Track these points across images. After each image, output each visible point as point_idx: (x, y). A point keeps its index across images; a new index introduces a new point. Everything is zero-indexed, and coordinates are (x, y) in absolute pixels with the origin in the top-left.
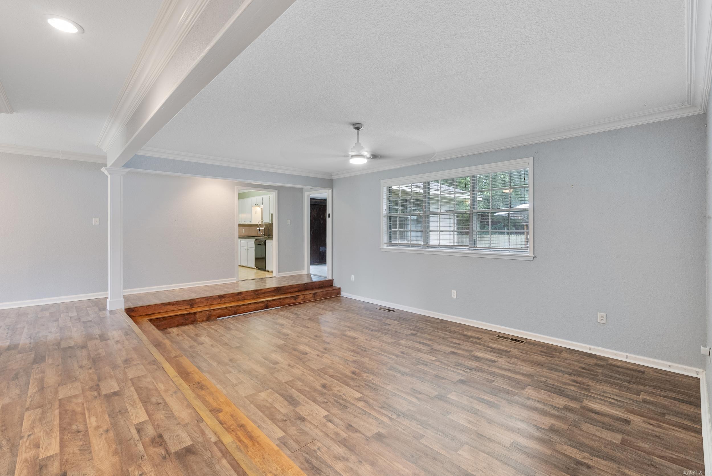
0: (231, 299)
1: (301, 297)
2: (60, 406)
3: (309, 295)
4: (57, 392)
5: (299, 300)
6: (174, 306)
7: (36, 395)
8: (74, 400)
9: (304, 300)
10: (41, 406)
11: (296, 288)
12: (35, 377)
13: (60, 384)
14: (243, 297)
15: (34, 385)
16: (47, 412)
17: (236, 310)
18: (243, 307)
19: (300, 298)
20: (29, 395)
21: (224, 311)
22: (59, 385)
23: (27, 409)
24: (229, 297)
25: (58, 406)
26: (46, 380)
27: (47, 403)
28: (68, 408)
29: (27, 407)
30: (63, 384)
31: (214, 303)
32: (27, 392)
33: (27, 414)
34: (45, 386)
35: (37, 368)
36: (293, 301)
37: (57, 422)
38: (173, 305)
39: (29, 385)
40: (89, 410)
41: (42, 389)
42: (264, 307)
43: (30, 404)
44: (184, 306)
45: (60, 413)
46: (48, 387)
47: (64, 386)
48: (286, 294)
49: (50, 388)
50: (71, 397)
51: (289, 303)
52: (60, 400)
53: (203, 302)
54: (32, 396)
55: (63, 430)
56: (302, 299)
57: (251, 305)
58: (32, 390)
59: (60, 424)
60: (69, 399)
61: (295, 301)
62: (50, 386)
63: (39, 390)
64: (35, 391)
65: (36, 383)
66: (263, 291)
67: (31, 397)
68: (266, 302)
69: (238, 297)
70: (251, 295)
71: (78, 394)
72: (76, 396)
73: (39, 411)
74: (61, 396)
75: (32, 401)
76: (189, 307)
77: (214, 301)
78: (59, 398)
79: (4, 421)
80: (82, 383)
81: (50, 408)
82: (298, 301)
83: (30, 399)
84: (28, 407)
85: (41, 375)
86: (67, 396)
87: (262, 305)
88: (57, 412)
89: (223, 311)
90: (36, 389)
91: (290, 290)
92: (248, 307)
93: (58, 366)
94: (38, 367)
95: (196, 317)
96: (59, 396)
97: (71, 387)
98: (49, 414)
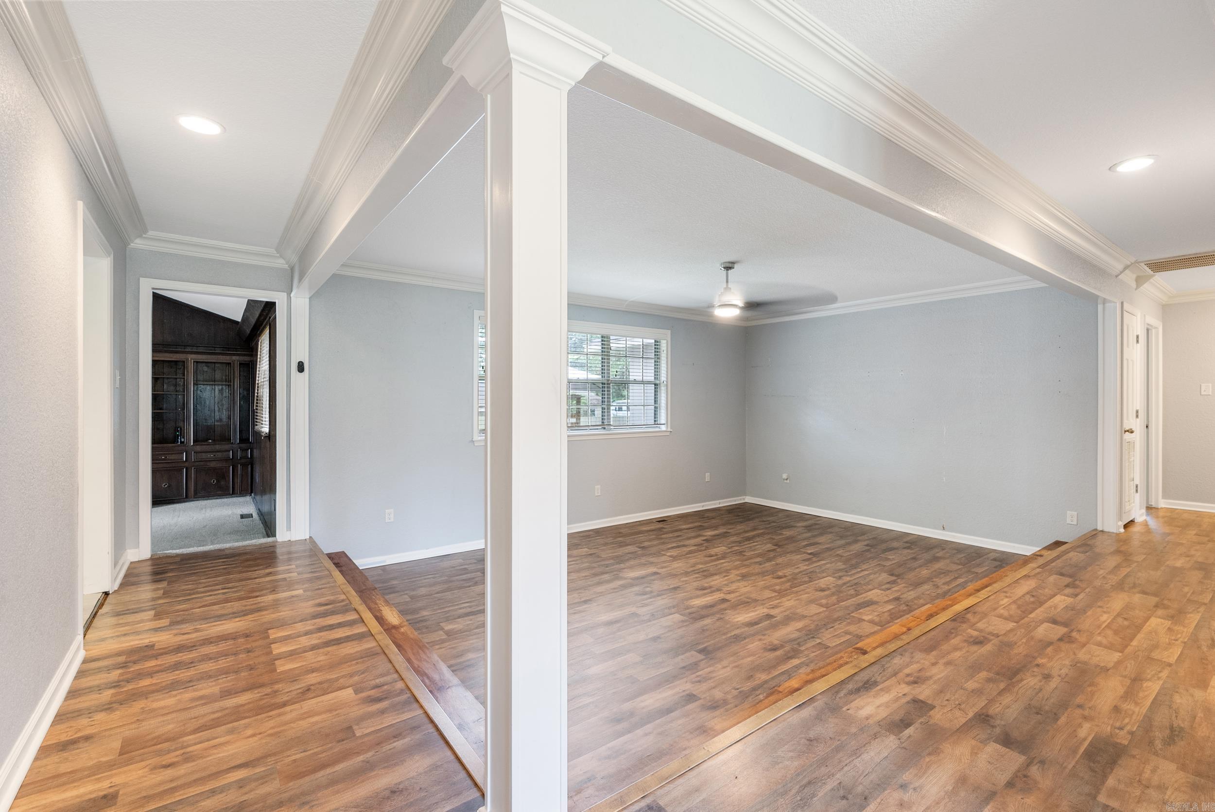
2: (1126, 647)
4: (1119, 663)
7: (1149, 676)
8: (1104, 641)
10: (1149, 659)
12: (1137, 710)
13: (1106, 670)
15: (1146, 693)
16: (1145, 648)
20: (1161, 682)
22: (1108, 670)
23: (1170, 665)
25: (1129, 647)
26: (1121, 691)
27: (1140, 658)
28: (1120, 640)
29: (1169, 669)
30: (1102, 668)
32: (1162, 688)
33: (1172, 660)
34: (1129, 681)
35: (1121, 729)
37: (1140, 636)
39: (1155, 699)
40: (1099, 627)
41: (1137, 680)
43: (1163, 668)
45: (1131, 640)
46: (1125, 677)
47: (1102, 665)
49: (1124, 674)
50: (1106, 647)
52: (1122, 652)
54: (1156, 678)
55: (1139, 628)
58: (1152, 688)
59: (1139, 632)
60: (1110, 647)
62: (1122, 676)
63: (1142, 681)
64: (1150, 684)
65: (1141, 695)
67: (1159, 678)
71: (1094, 645)
72: (1099, 644)
73: (1155, 655)
74: (1117, 656)
75: (1160, 672)
78: (1121, 654)
79: (1205, 668)
80: (1075, 654)
81: (1139, 650)
83: (1161, 675)
84: (1168, 667)
85: (1125, 706)
86: (1109, 651)
88: (1135, 643)
90: (1145, 685)
93: (1080, 706)
94: (1117, 731)
96: (1120, 656)
97: (1094, 658)
98: (1145, 646)
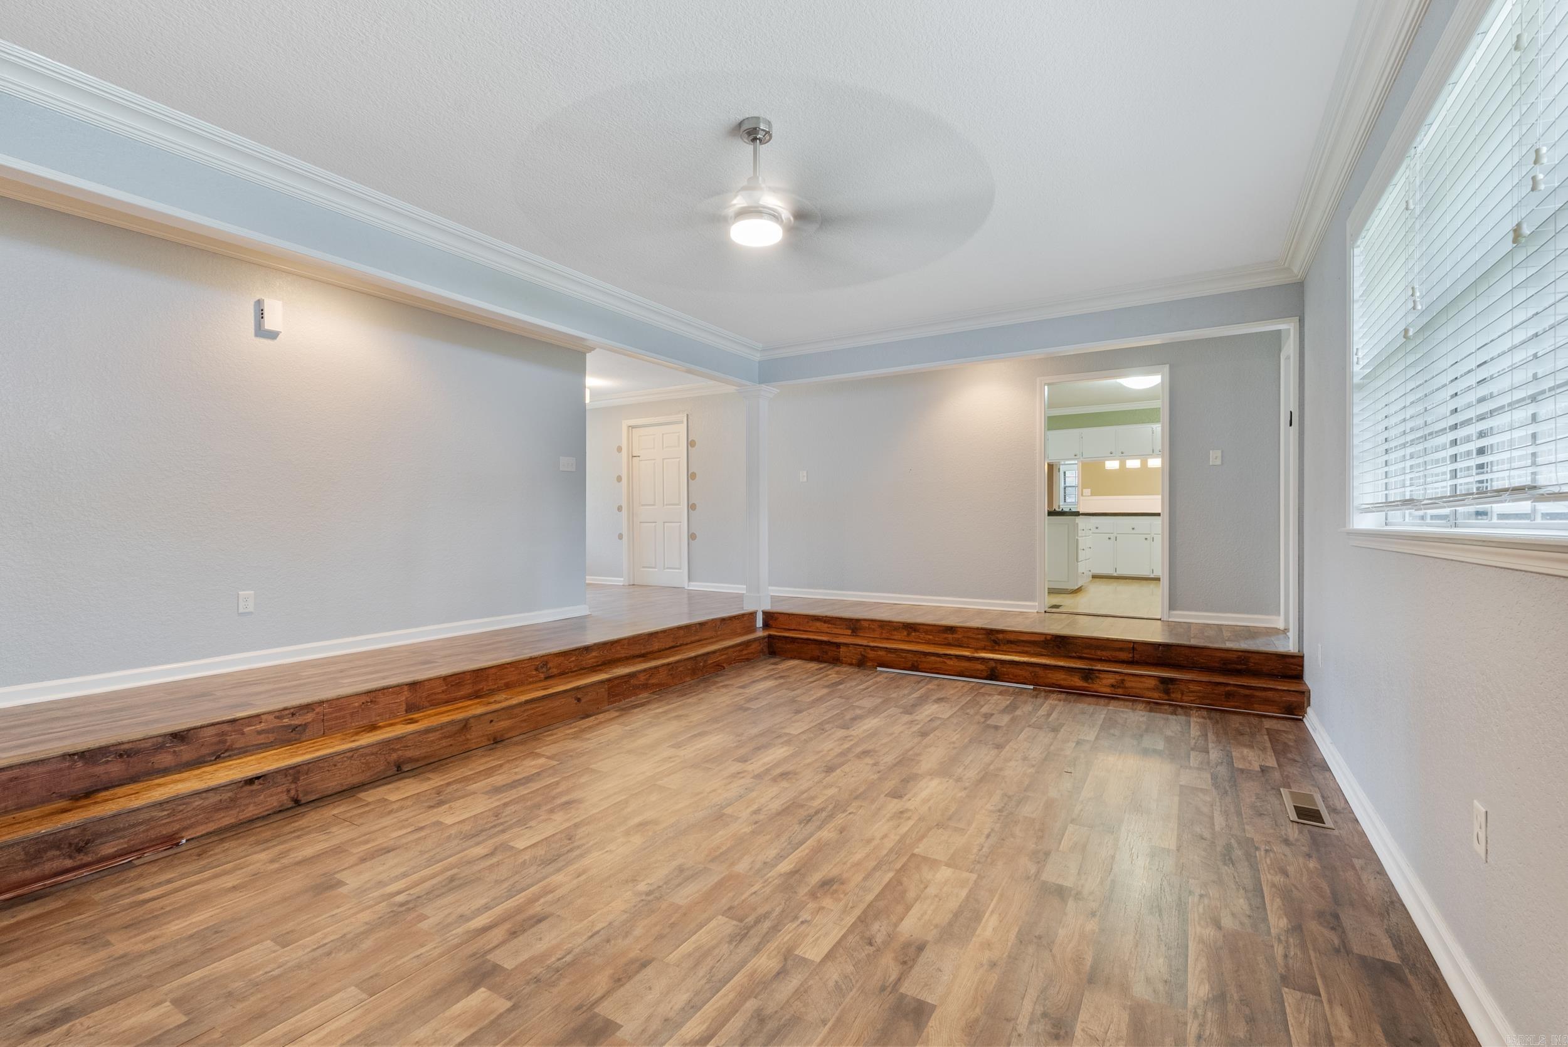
0: (931, 637)
1: (1110, 680)
3: (1143, 679)
5: (1104, 684)
6: (826, 625)
9: (1120, 691)
11: (1121, 649)
14: (958, 639)
17: (917, 661)
18: (933, 658)
19: (1105, 682)
21: (891, 657)
24: (926, 632)
31: (895, 637)
36: (1077, 682)
38: (825, 622)
42: (985, 674)
44: (841, 628)
48: (1072, 660)
51: (1062, 683)
53: (874, 630)
56: (1113, 686)
57: (951, 659)
61: (1085, 685)
66: (1012, 637)
68: (993, 664)
69: (946, 635)
70: (978, 639)
76: (849, 632)
77: (896, 633)
82: (1095, 687)
87: (980, 667)
89: (889, 655)
91: (1099, 653)
92: (945, 663)
95: (839, 652)
